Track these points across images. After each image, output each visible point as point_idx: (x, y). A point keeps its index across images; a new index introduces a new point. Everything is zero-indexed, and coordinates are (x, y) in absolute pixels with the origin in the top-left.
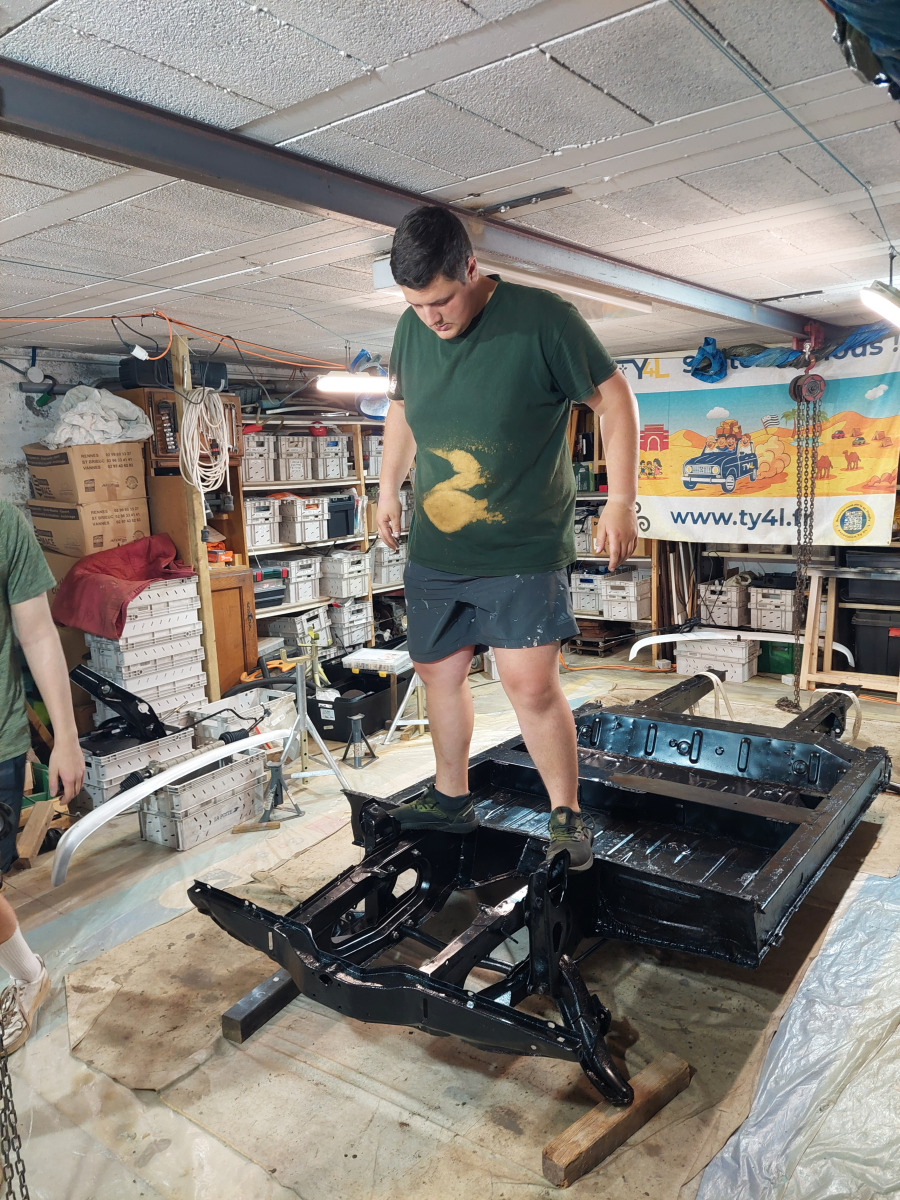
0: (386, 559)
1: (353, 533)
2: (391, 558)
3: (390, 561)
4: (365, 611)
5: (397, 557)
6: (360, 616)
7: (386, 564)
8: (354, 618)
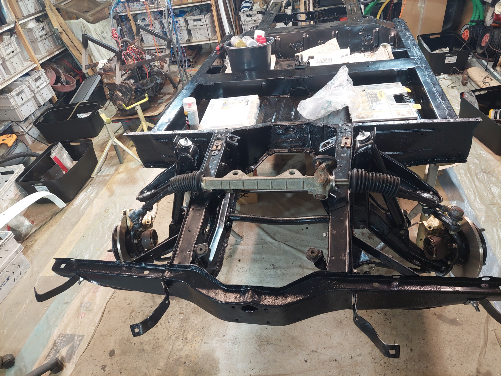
0: (38, 36)
1: (6, 23)
2: (41, 34)
3: (41, 37)
4: (42, 77)
5: (44, 32)
6: (41, 81)
7: (39, 39)
8: (37, 84)
